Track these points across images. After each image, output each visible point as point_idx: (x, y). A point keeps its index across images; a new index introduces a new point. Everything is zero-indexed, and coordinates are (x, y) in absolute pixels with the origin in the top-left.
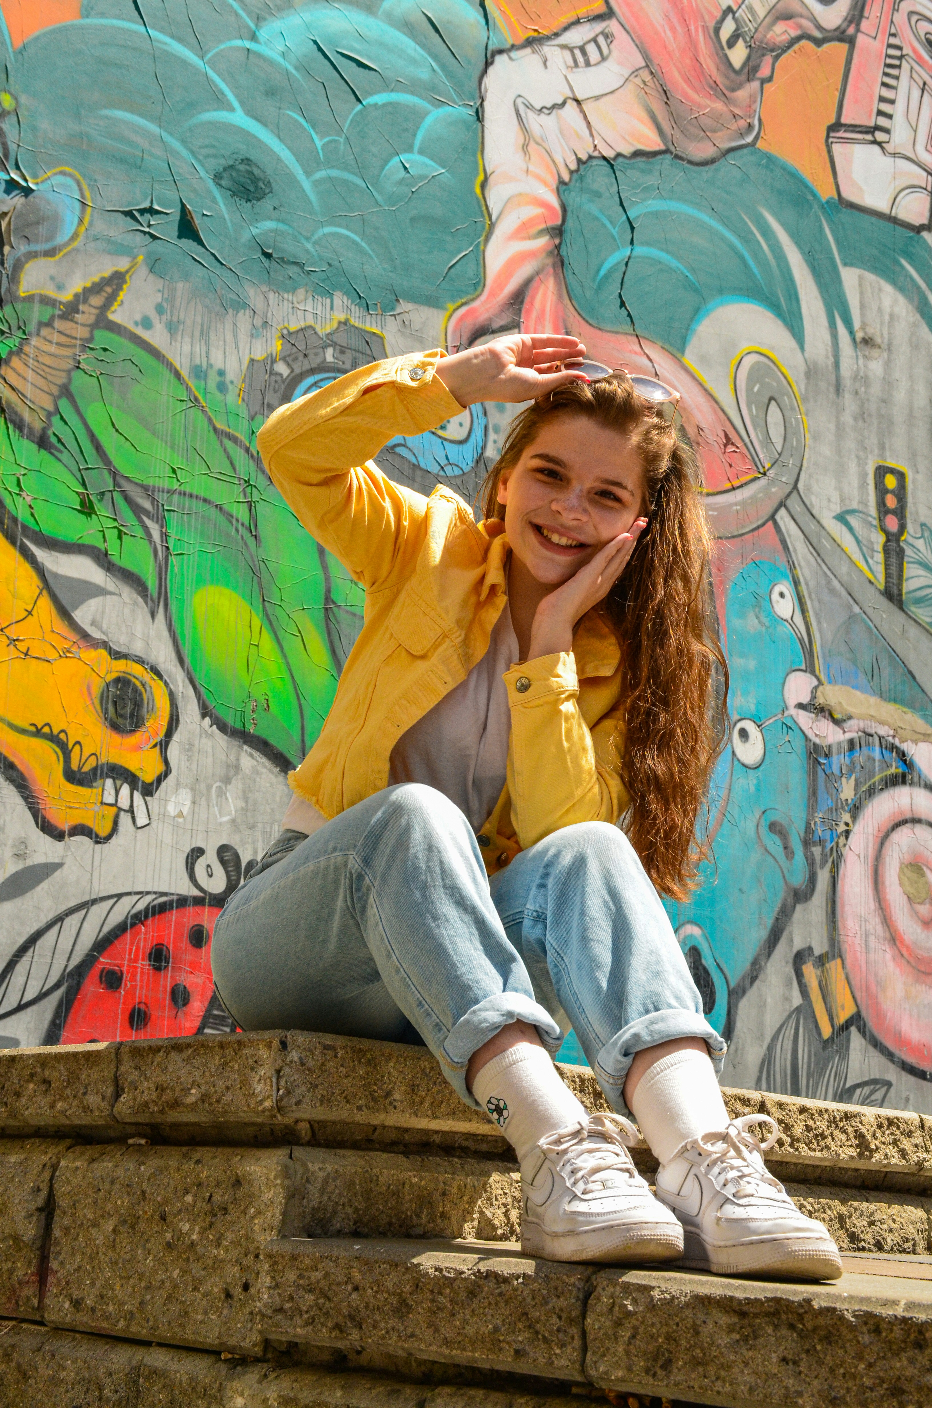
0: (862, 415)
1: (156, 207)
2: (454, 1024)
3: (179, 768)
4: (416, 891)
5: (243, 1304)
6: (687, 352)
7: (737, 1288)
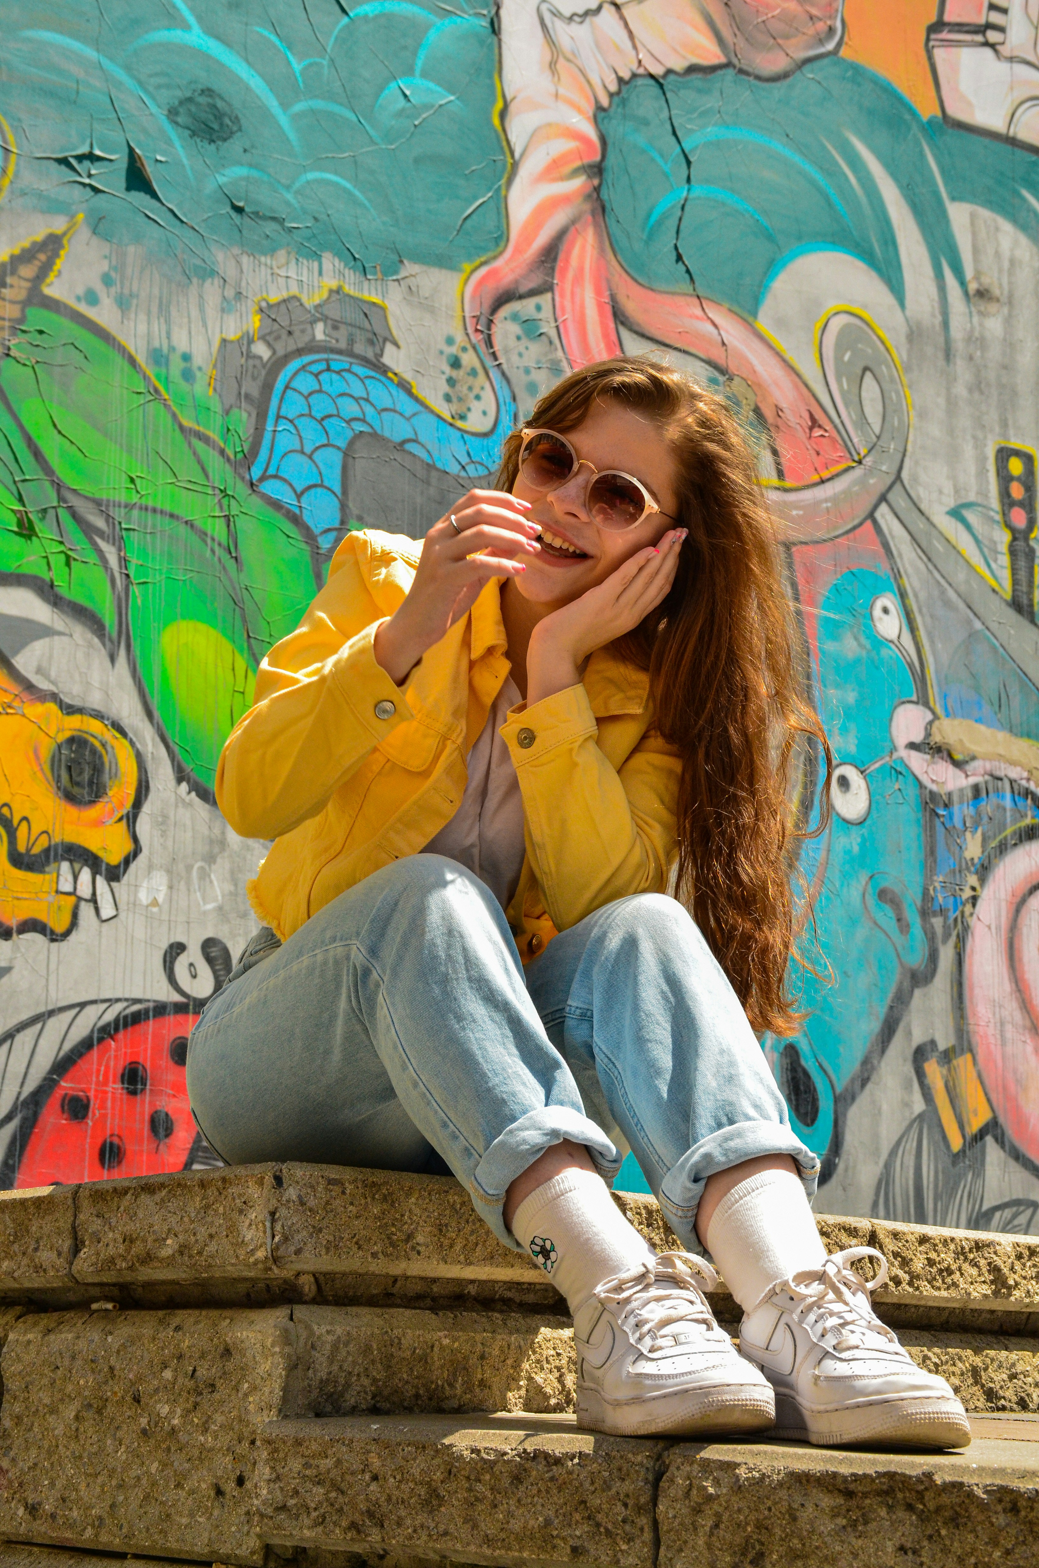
0: (978, 386)
1: (97, 152)
2: (487, 1148)
3: (151, 846)
4: (434, 986)
5: (237, 1503)
6: (761, 314)
7: (841, 1462)
